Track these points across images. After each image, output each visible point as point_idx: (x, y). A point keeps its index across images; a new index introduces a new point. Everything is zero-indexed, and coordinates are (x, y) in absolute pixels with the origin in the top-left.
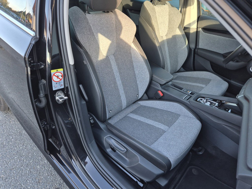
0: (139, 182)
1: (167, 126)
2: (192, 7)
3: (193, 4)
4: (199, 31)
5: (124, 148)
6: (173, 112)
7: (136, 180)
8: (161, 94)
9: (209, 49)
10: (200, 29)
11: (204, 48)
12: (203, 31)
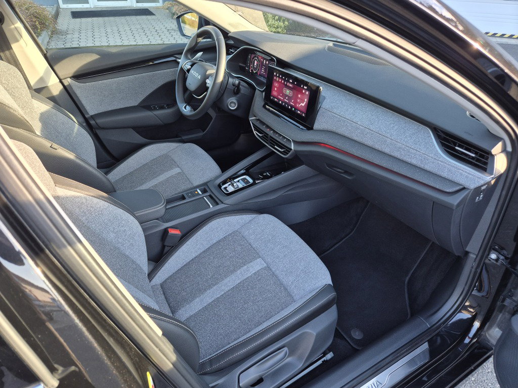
0: (325, 358)
1: (255, 258)
2: (21, 42)
3: (21, 36)
4: (69, 85)
5: (282, 350)
6: (222, 237)
7: (320, 362)
8: (177, 232)
9: (110, 109)
10: (69, 80)
11: (101, 111)
12: (77, 83)
